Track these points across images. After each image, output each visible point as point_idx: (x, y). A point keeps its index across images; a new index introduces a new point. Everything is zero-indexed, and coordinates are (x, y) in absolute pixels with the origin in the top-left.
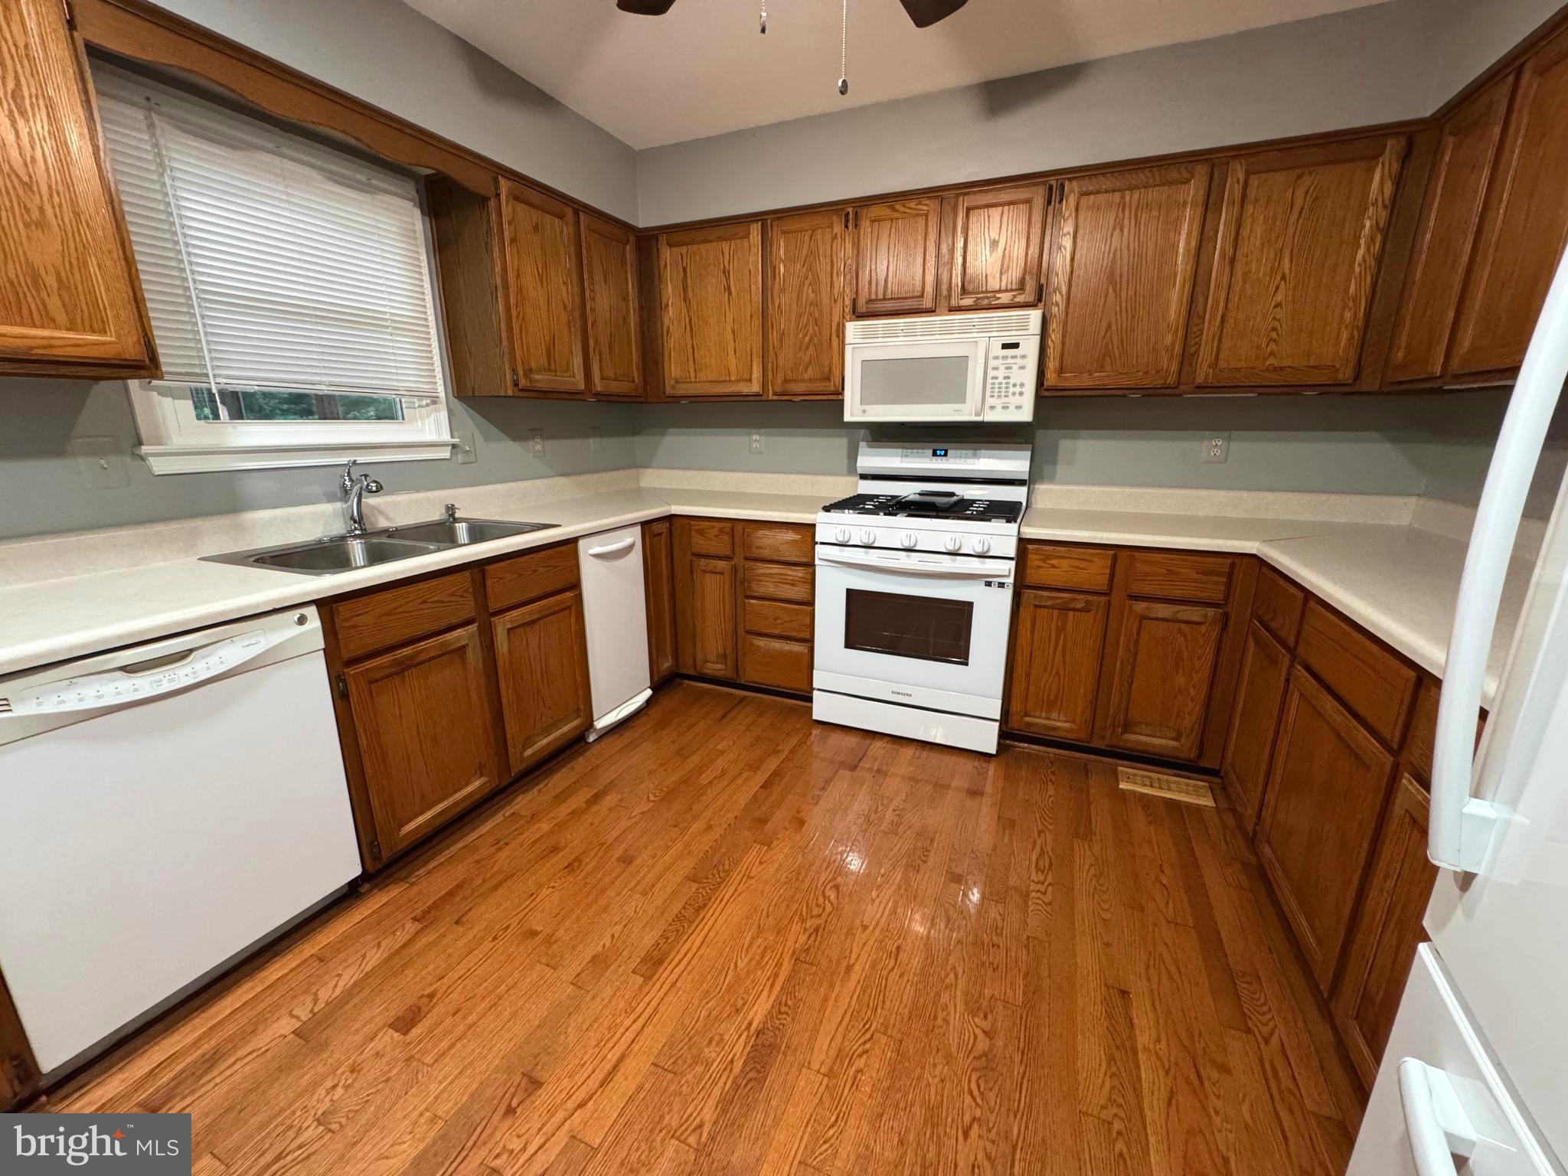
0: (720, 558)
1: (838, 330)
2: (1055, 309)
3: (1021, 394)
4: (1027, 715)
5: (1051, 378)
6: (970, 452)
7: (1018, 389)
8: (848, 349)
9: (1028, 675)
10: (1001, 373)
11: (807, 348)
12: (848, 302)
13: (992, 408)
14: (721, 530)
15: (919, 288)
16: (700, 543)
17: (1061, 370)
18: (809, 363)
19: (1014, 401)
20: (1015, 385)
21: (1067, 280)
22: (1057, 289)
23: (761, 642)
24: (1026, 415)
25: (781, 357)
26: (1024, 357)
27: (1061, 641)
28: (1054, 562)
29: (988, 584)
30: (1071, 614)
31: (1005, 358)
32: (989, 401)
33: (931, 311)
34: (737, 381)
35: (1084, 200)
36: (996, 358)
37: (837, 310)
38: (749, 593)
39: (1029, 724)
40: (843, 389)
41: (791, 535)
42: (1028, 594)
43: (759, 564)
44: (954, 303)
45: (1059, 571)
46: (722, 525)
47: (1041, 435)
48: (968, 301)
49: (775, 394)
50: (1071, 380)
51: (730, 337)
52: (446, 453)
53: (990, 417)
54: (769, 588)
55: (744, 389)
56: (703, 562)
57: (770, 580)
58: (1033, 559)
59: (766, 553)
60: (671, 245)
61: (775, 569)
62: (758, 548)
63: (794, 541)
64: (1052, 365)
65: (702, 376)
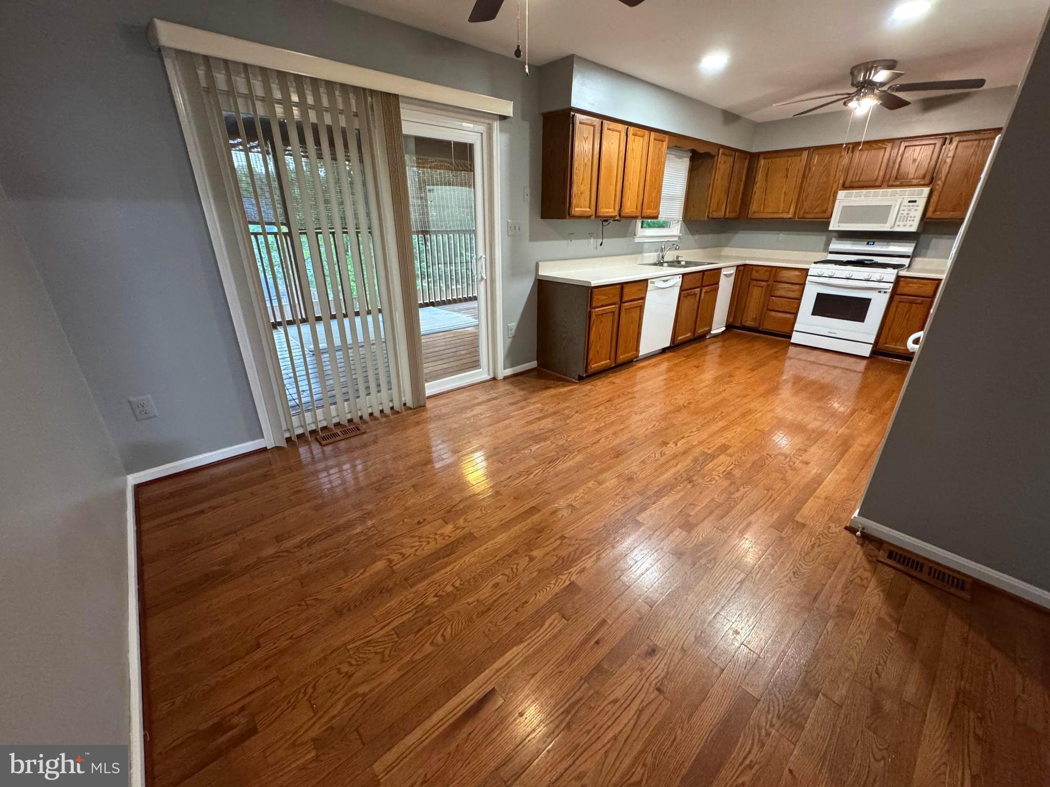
0: (763, 281)
1: (834, 193)
2: (937, 187)
3: (913, 220)
4: (886, 343)
5: (929, 214)
6: (885, 243)
7: (912, 219)
8: (837, 202)
9: (890, 328)
10: (905, 212)
11: (818, 200)
12: (841, 182)
13: (899, 226)
14: (766, 271)
15: (875, 177)
16: (755, 275)
17: (935, 211)
18: (818, 206)
19: (909, 223)
20: (911, 217)
21: (945, 175)
22: (940, 179)
23: (773, 314)
24: (914, 229)
25: (805, 203)
26: (917, 206)
27: (907, 316)
28: (911, 285)
29: (880, 292)
30: (914, 305)
31: (909, 206)
32: (898, 223)
33: (879, 187)
34: (782, 213)
35: (961, 144)
36: (905, 206)
37: (835, 186)
38: (772, 295)
39: (886, 347)
40: (831, 217)
41: (797, 273)
42: (897, 298)
43: (780, 284)
44: (890, 183)
45: (913, 288)
46: (767, 268)
47: (922, 237)
48: (898, 183)
49: (798, 218)
50: (938, 215)
51: (783, 196)
52: (676, 239)
53: (897, 229)
54: (783, 293)
55: (785, 216)
56: (755, 282)
57: (783, 290)
58: (902, 284)
59: (783, 279)
60: (764, 158)
61: (787, 285)
62: (781, 277)
63: (797, 276)
64: (931, 209)
65: (767, 210)
